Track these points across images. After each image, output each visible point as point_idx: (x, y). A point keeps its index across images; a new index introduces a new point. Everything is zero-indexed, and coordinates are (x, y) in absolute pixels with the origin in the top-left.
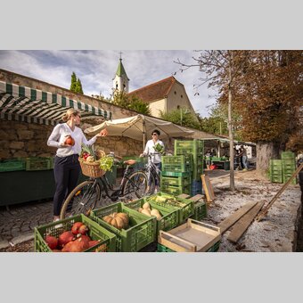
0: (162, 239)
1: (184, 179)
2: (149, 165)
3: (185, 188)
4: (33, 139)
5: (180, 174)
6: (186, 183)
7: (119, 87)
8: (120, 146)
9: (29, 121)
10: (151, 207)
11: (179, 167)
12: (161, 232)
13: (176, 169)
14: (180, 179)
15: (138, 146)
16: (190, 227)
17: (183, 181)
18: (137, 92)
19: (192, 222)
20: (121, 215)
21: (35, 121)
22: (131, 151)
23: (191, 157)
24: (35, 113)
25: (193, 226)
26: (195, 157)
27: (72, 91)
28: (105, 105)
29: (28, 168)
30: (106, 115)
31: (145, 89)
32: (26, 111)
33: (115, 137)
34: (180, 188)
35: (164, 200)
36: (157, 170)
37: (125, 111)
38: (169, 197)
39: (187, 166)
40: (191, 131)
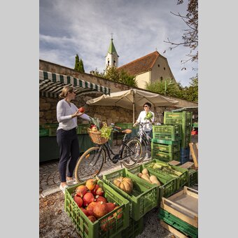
0: (165, 205)
1: (174, 146)
2: (140, 133)
3: (174, 154)
4: (50, 110)
5: (171, 143)
6: (175, 150)
7: (110, 64)
8: (113, 114)
9: (47, 96)
10: (149, 173)
11: (170, 136)
12: (163, 199)
13: (166, 138)
14: (170, 147)
15: (128, 114)
16: (186, 194)
17: (173, 149)
18: (125, 67)
19: (188, 189)
20: (126, 180)
21: (51, 95)
22: (122, 119)
23: (180, 127)
24: (51, 89)
25: (189, 193)
26: (183, 128)
27: (76, 70)
28: (102, 80)
29: (50, 135)
30: (106, 91)
31: (132, 63)
32: (45, 88)
33: (110, 107)
34: (170, 155)
35: (160, 167)
36: (148, 137)
37: (118, 85)
38: (164, 165)
39: (177, 136)
40: (176, 101)
